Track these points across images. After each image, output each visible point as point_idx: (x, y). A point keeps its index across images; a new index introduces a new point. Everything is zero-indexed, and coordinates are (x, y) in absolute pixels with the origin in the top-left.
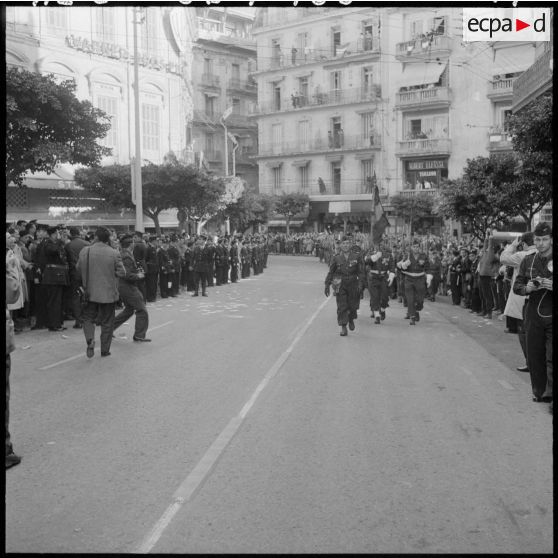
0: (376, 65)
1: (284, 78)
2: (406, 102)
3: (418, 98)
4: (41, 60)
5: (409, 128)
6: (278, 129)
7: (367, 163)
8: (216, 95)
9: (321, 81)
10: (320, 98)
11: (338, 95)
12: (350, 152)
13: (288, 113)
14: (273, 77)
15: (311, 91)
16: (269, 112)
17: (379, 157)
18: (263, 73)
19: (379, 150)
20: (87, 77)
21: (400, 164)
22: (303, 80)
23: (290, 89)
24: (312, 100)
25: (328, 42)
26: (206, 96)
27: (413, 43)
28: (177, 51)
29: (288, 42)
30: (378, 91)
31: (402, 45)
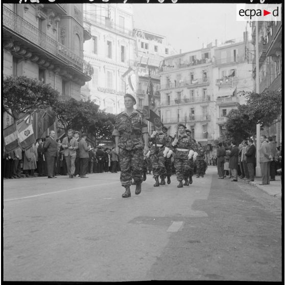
0: (208, 88)
1: (171, 92)
2: (220, 103)
3: (225, 101)
4: (91, 96)
5: (222, 113)
6: (169, 113)
7: (205, 127)
8: (143, 98)
9: (186, 93)
10: (186, 100)
11: (193, 99)
12: (198, 122)
13: (173, 106)
14: (167, 92)
15: (182, 97)
16: (165, 105)
17: (210, 124)
18: (163, 90)
19: (210, 121)
20: (104, 100)
21: (218, 127)
22: (179, 93)
23: (174, 96)
24: (183, 101)
25: (189, 78)
26: (139, 99)
27: (222, 80)
28: (133, 89)
29: (173, 78)
30: (209, 98)
31: (218, 80)
